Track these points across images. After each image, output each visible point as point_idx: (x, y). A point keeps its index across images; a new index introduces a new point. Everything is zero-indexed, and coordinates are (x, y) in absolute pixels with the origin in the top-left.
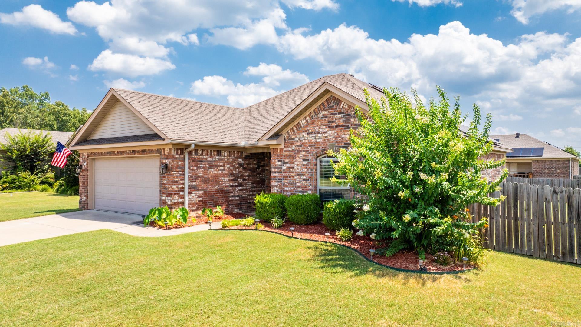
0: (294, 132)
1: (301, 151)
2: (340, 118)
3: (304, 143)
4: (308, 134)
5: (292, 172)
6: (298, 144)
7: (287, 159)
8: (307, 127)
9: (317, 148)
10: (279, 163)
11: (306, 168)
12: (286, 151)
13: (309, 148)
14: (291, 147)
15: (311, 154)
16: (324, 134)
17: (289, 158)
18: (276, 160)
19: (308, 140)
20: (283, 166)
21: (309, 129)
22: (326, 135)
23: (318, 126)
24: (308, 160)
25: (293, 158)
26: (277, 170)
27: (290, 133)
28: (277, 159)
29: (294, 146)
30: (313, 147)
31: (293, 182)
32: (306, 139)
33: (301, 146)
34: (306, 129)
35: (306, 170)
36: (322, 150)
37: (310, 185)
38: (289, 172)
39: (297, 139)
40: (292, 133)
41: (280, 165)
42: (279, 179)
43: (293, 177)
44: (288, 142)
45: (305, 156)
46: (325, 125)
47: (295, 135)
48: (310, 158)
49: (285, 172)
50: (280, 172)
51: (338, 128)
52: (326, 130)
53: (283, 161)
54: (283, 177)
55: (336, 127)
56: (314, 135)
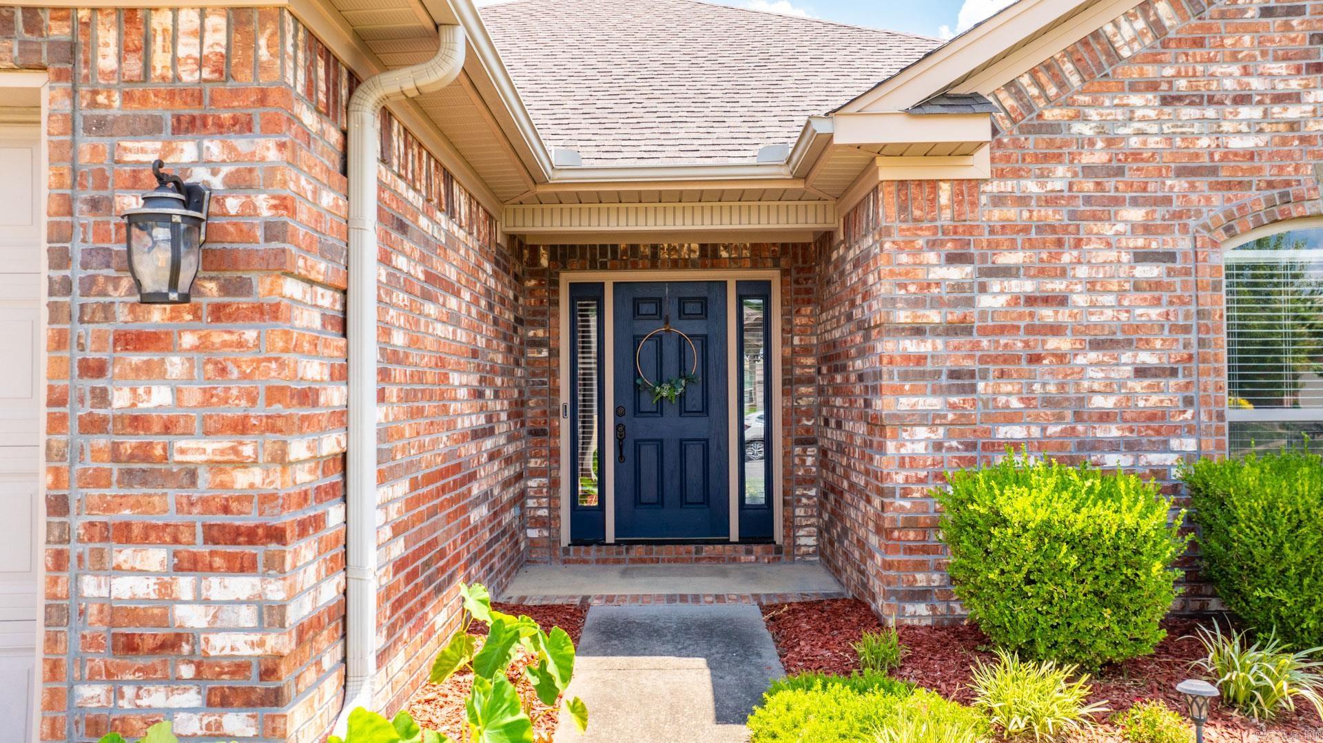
0: (1062, 85)
1: (1117, 201)
3: (1136, 155)
4: (1166, 101)
5: (1056, 330)
6: (1098, 157)
7: (1013, 247)
8: (1153, 58)
9: (1228, 186)
10: (956, 273)
11: (1157, 302)
12: (998, 200)
13: (1177, 186)
14: (1043, 176)
15: (1192, 223)
16: (1276, 109)
17: (1031, 244)
18: (931, 257)
19: (1169, 139)
20: (983, 289)
21: (1169, 71)
22: (1293, 112)
23: (1234, 58)
24: (1170, 256)
25: (1060, 243)
26: (934, 316)
27: (1034, 91)
28: (932, 245)
29: (1061, 170)
30: (1202, 183)
31: (1061, 386)
32: (1154, 129)
33: (1120, 172)
34: (1151, 71)
35: (1154, 313)
36: (1271, 203)
37: (1188, 402)
38: (1030, 330)
39: (1086, 130)
40: (1052, 91)
41: (958, 286)
42: (954, 374)
43: (1060, 357)
44: (1015, 141)
45: (1147, 229)
46: (1286, 58)
47: (1070, 104)
48: (1183, 244)
49: (1002, 330)
50: (951, 330)
52: (1294, 85)
53: (984, 258)
54: (982, 360)
56: (1211, 112)
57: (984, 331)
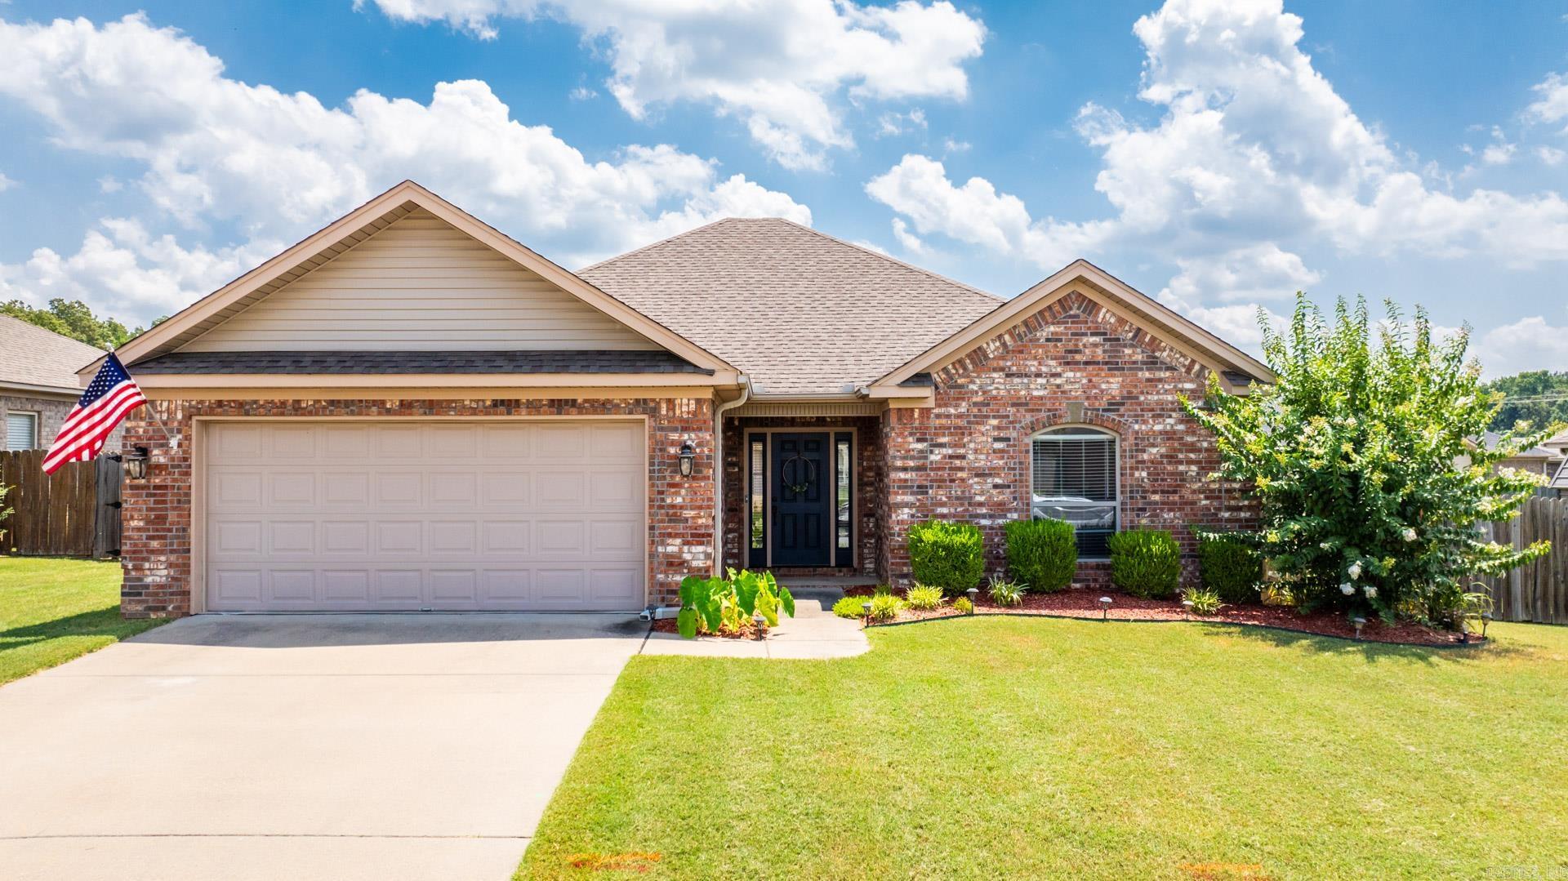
0: (965, 369)
1: (987, 417)
2: (1095, 345)
3: (995, 398)
4: (1008, 376)
5: (961, 469)
6: (979, 398)
7: (944, 435)
8: (1002, 358)
9: (1032, 411)
10: (920, 446)
11: (1002, 458)
12: (938, 416)
13: (1011, 410)
14: (957, 406)
15: (1018, 426)
16: (1052, 380)
17: (951, 434)
18: (911, 439)
19: (1009, 392)
20: (932, 452)
21: (1009, 363)
22: (1058, 381)
23: (1035, 358)
24: (1008, 439)
25: (963, 434)
26: (911, 463)
27: (954, 371)
28: (911, 434)
29: (964, 404)
30: (1022, 409)
31: (963, 492)
32: (1003, 387)
33: (988, 405)
34: (1002, 363)
35: (1001, 462)
36: (1048, 417)
37: (1015, 499)
38: (951, 469)
39: (975, 387)
40: (961, 371)
41: (921, 451)
42: (919, 487)
43: (963, 480)
44: (945, 392)
45: (999, 428)
46: (1055, 359)
47: (968, 377)
48: (1013, 434)
49: (939, 469)
50: (918, 469)
51: (1090, 368)
52: (1059, 370)
53: (932, 440)
54: (931, 481)
55: (1086, 363)
56: (1026, 380)
57: (932, 469)
